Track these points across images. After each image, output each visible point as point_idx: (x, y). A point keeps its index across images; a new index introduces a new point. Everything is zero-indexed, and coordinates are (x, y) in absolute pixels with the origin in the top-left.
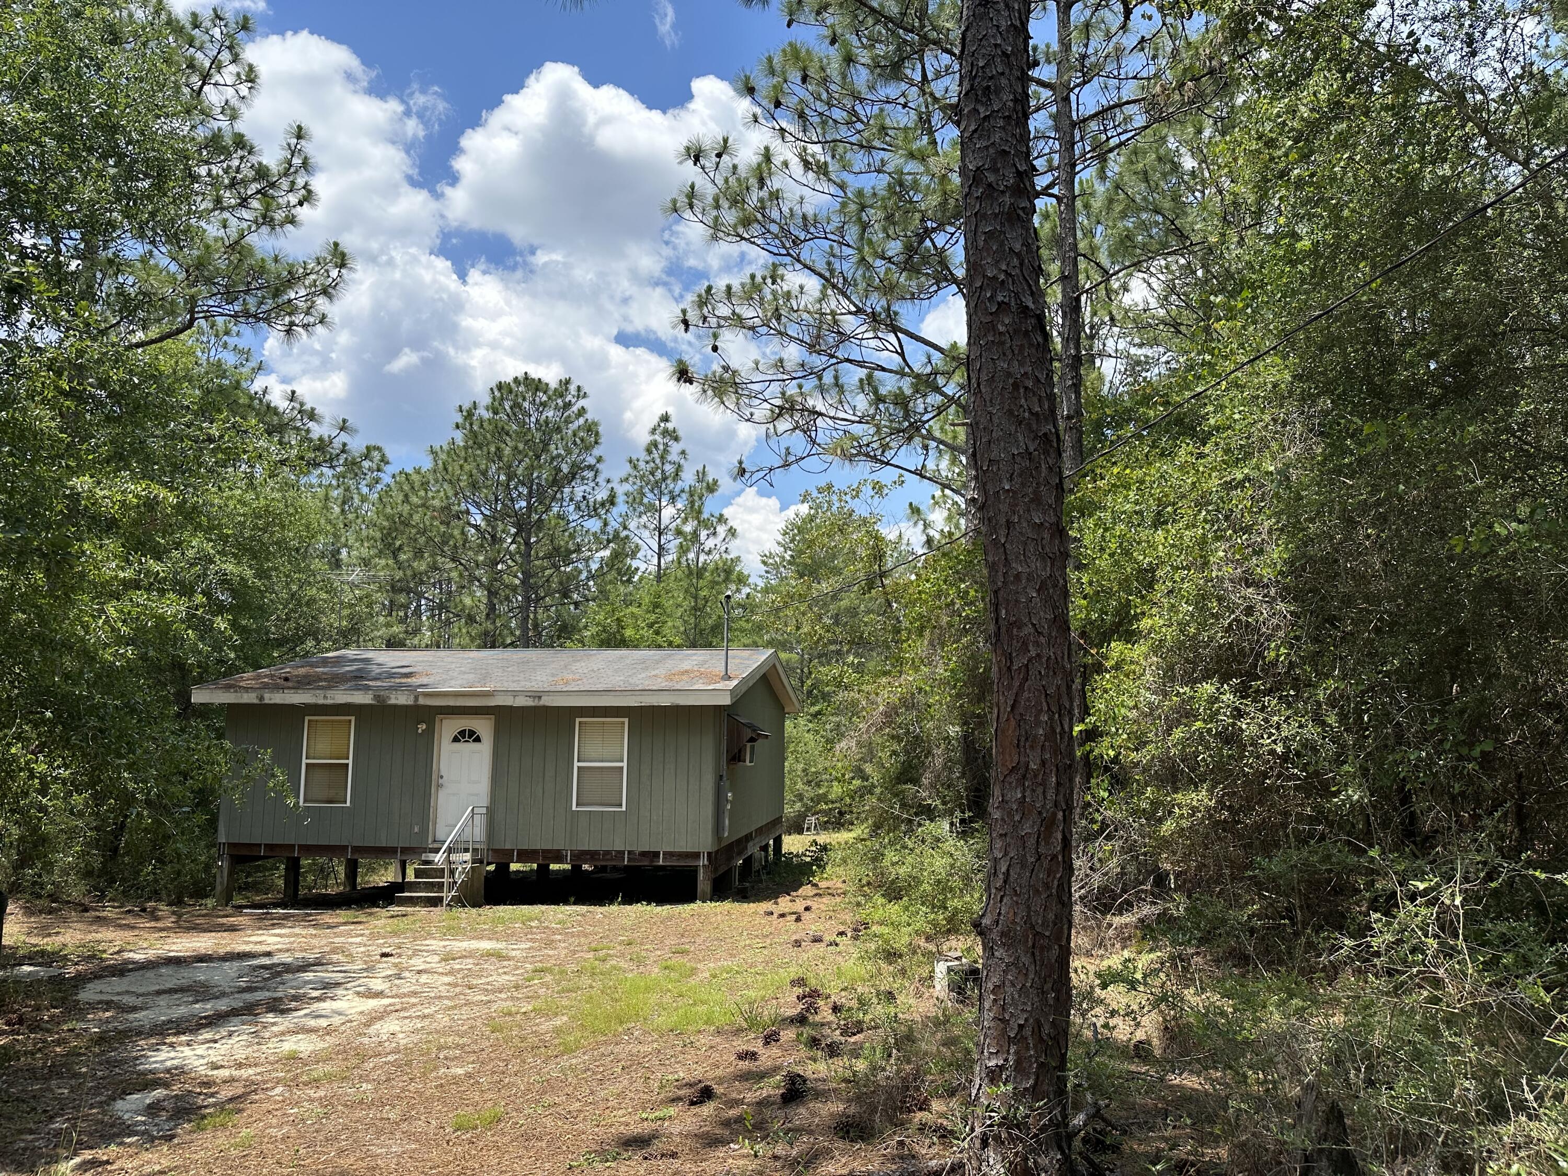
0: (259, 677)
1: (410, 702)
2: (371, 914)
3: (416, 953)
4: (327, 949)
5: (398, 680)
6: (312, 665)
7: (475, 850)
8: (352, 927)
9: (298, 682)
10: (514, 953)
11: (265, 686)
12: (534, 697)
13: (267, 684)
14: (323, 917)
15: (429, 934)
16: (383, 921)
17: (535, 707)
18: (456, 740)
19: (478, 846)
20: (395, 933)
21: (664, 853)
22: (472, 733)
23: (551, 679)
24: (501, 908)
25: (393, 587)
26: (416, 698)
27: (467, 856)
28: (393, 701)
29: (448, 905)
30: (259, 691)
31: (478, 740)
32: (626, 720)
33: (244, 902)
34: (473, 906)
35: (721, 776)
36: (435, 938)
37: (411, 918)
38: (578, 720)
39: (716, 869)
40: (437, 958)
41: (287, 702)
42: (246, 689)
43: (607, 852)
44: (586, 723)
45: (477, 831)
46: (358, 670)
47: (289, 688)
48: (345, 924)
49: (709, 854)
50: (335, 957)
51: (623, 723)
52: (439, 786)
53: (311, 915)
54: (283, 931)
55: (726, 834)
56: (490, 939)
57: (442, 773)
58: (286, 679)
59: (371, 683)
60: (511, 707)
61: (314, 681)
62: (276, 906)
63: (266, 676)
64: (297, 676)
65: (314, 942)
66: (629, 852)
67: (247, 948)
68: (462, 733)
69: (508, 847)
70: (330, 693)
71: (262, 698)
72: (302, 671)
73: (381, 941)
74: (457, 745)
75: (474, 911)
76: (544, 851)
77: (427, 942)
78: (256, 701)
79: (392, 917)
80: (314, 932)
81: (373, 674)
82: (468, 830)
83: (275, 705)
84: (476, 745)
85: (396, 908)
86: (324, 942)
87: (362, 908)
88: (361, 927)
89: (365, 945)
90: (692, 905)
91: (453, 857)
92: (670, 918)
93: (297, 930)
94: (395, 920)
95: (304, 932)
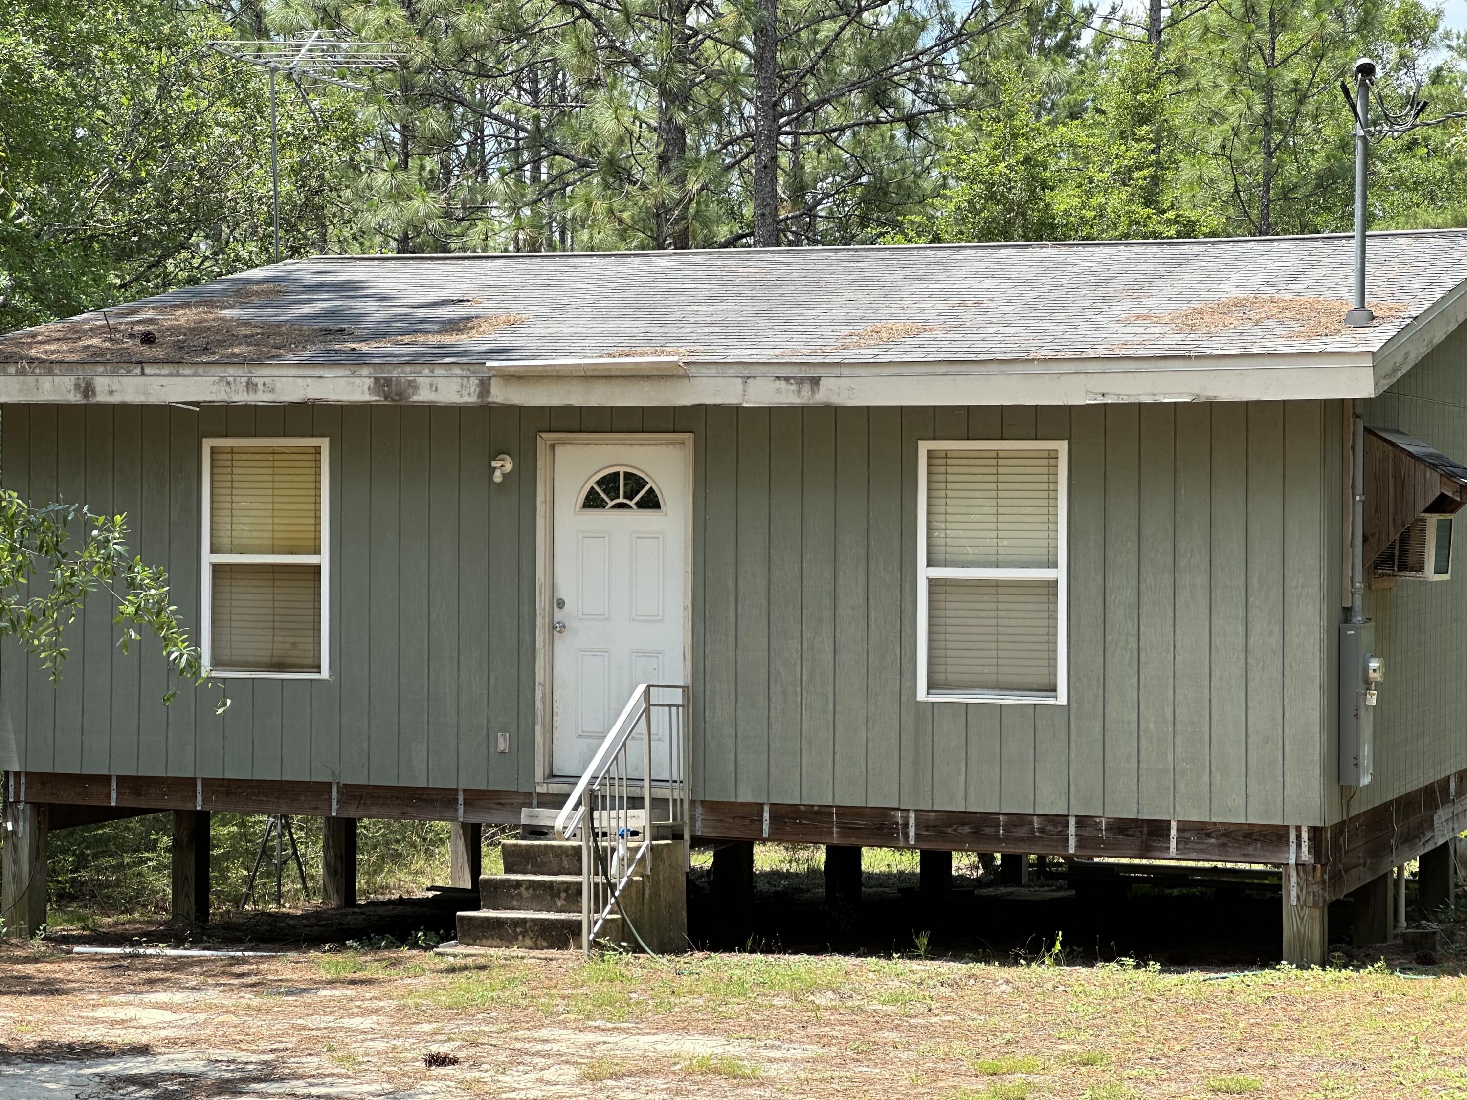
0: (78, 333)
1: (469, 397)
2: (395, 963)
3: (516, 1058)
4: (291, 1042)
5: (434, 339)
6: (209, 303)
7: (659, 803)
8: (350, 992)
9: (180, 346)
10: (772, 1070)
11: (96, 358)
12: (800, 381)
13: (101, 352)
14: (276, 965)
15: (549, 1014)
16: (428, 979)
17: (803, 411)
18: (592, 501)
19: (664, 792)
20: (460, 1010)
21: (1183, 827)
22: (635, 482)
23: (845, 331)
24: (735, 958)
25: (407, 87)
26: (484, 387)
27: (639, 819)
28: (424, 395)
29: (595, 944)
30: (80, 371)
31: (651, 502)
32: (1062, 447)
33: (74, 930)
34: (662, 950)
35: (1347, 613)
36: (564, 1024)
37: (498, 976)
38: (924, 447)
39: (1336, 879)
40: (571, 1073)
41: (153, 400)
42: (49, 366)
43: (1019, 820)
44: (946, 455)
45: (661, 750)
46: (331, 313)
47: (156, 362)
48: (332, 983)
49: (1315, 832)
50: (311, 1063)
51: (1053, 456)
52: (555, 628)
53: (244, 961)
54: (178, 997)
55: (1366, 780)
56: (707, 1032)
57: (563, 592)
58: (148, 339)
59: (364, 348)
60: (737, 409)
61: (221, 344)
62: (153, 938)
63: (95, 331)
64: (175, 330)
65: (258, 1024)
66: (1082, 821)
67: (92, 1035)
68: (609, 483)
69: (746, 796)
70: (263, 374)
71: (88, 390)
72: (184, 317)
73: (426, 1027)
74: (596, 516)
75: (663, 961)
76: (845, 812)
77: (544, 1033)
78: (74, 398)
79: (452, 970)
80: (256, 1001)
81: (368, 323)
82: (637, 749)
83: (124, 407)
84: (648, 515)
85: (461, 949)
86: (282, 1025)
87: (374, 947)
88: (373, 991)
89: (385, 1036)
90: (1267, 975)
91: (603, 819)
92: (1204, 1005)
93: (212, 995)
94: (460, 979)
95: (230, 1001)
